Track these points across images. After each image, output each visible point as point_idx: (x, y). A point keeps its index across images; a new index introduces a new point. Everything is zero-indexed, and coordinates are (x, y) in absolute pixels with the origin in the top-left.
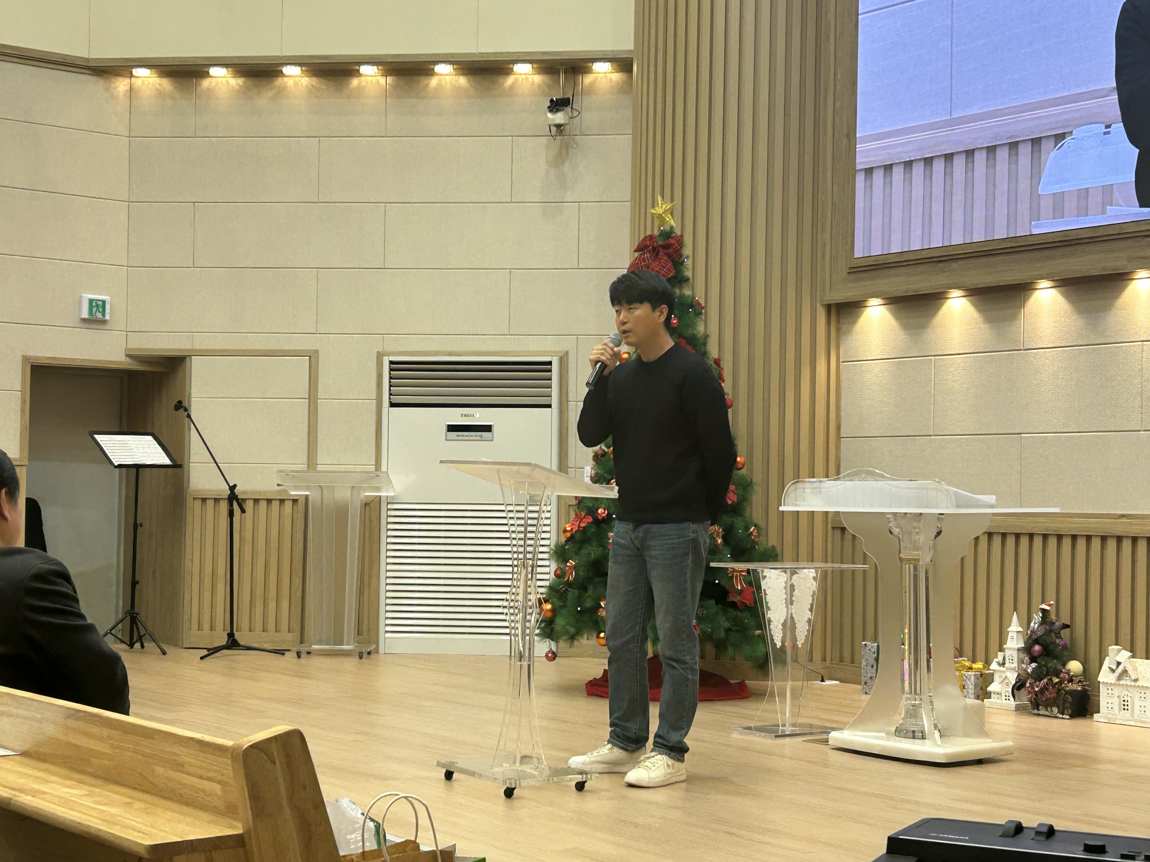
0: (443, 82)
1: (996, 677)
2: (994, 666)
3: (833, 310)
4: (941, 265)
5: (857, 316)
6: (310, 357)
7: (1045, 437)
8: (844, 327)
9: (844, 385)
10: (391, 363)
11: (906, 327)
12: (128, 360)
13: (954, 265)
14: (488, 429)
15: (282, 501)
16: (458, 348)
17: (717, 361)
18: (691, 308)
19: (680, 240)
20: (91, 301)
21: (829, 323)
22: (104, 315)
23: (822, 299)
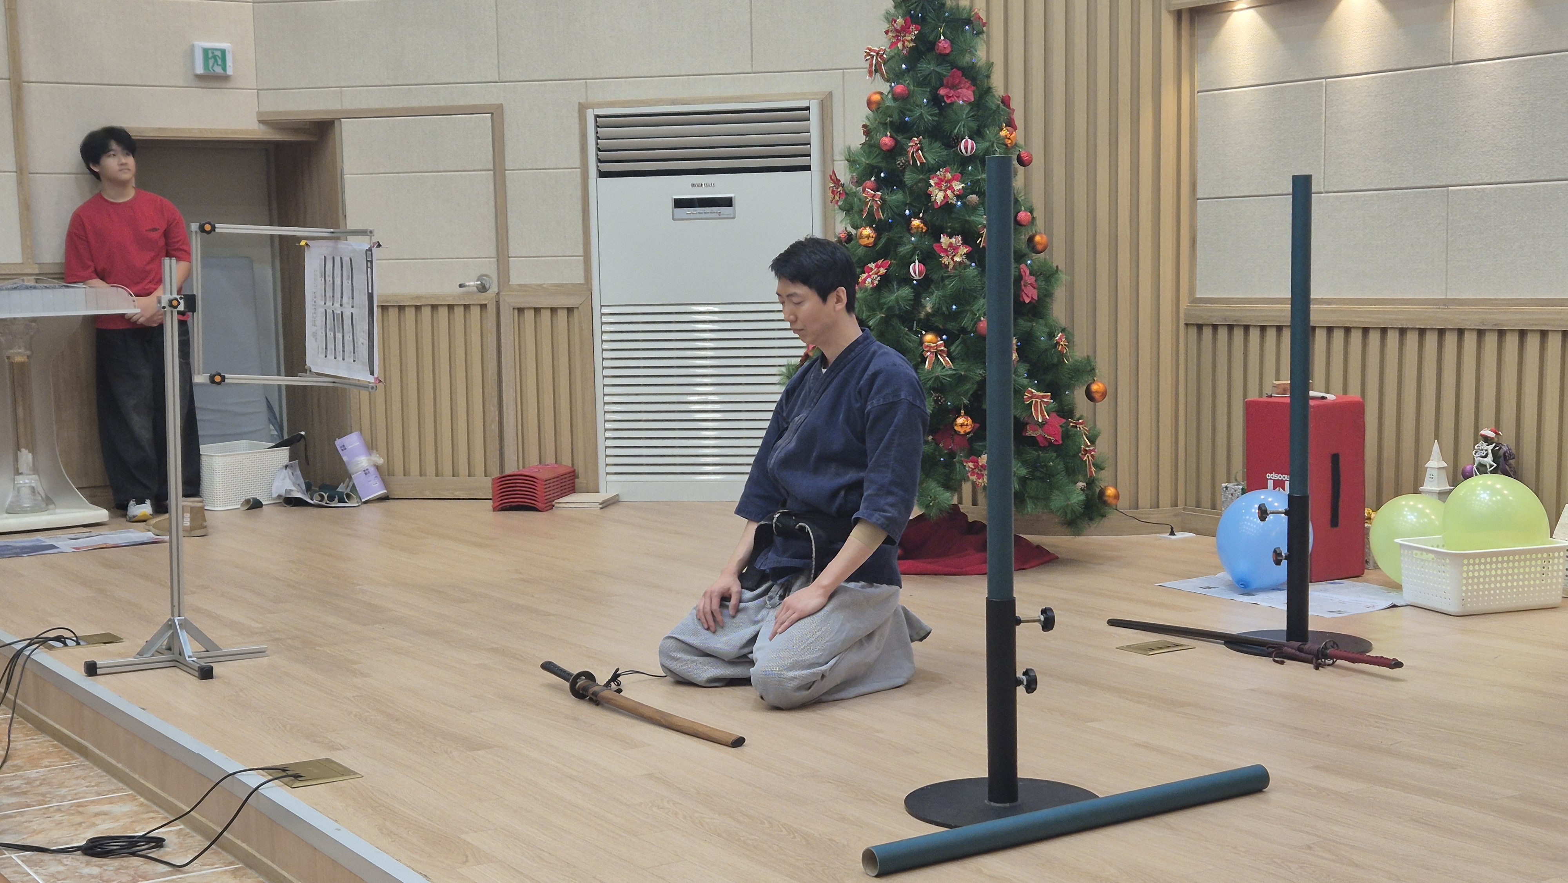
3: (1185, 17)
5: (1220, 25)
6: (492, 114)
7: (1483, 190)
8: (1199, 42)
9: (1200, 125)
10: (597, 116)
11: (1284, 40)
12: (263, 127)
14: (728, 202)
15: (467, 307)
16: (684, 94)
17: (1006, 101)
18: (967, 24)
20: (206, 51)
21: (1179, 37)
22: (224, 69)
23: (1167, 4)
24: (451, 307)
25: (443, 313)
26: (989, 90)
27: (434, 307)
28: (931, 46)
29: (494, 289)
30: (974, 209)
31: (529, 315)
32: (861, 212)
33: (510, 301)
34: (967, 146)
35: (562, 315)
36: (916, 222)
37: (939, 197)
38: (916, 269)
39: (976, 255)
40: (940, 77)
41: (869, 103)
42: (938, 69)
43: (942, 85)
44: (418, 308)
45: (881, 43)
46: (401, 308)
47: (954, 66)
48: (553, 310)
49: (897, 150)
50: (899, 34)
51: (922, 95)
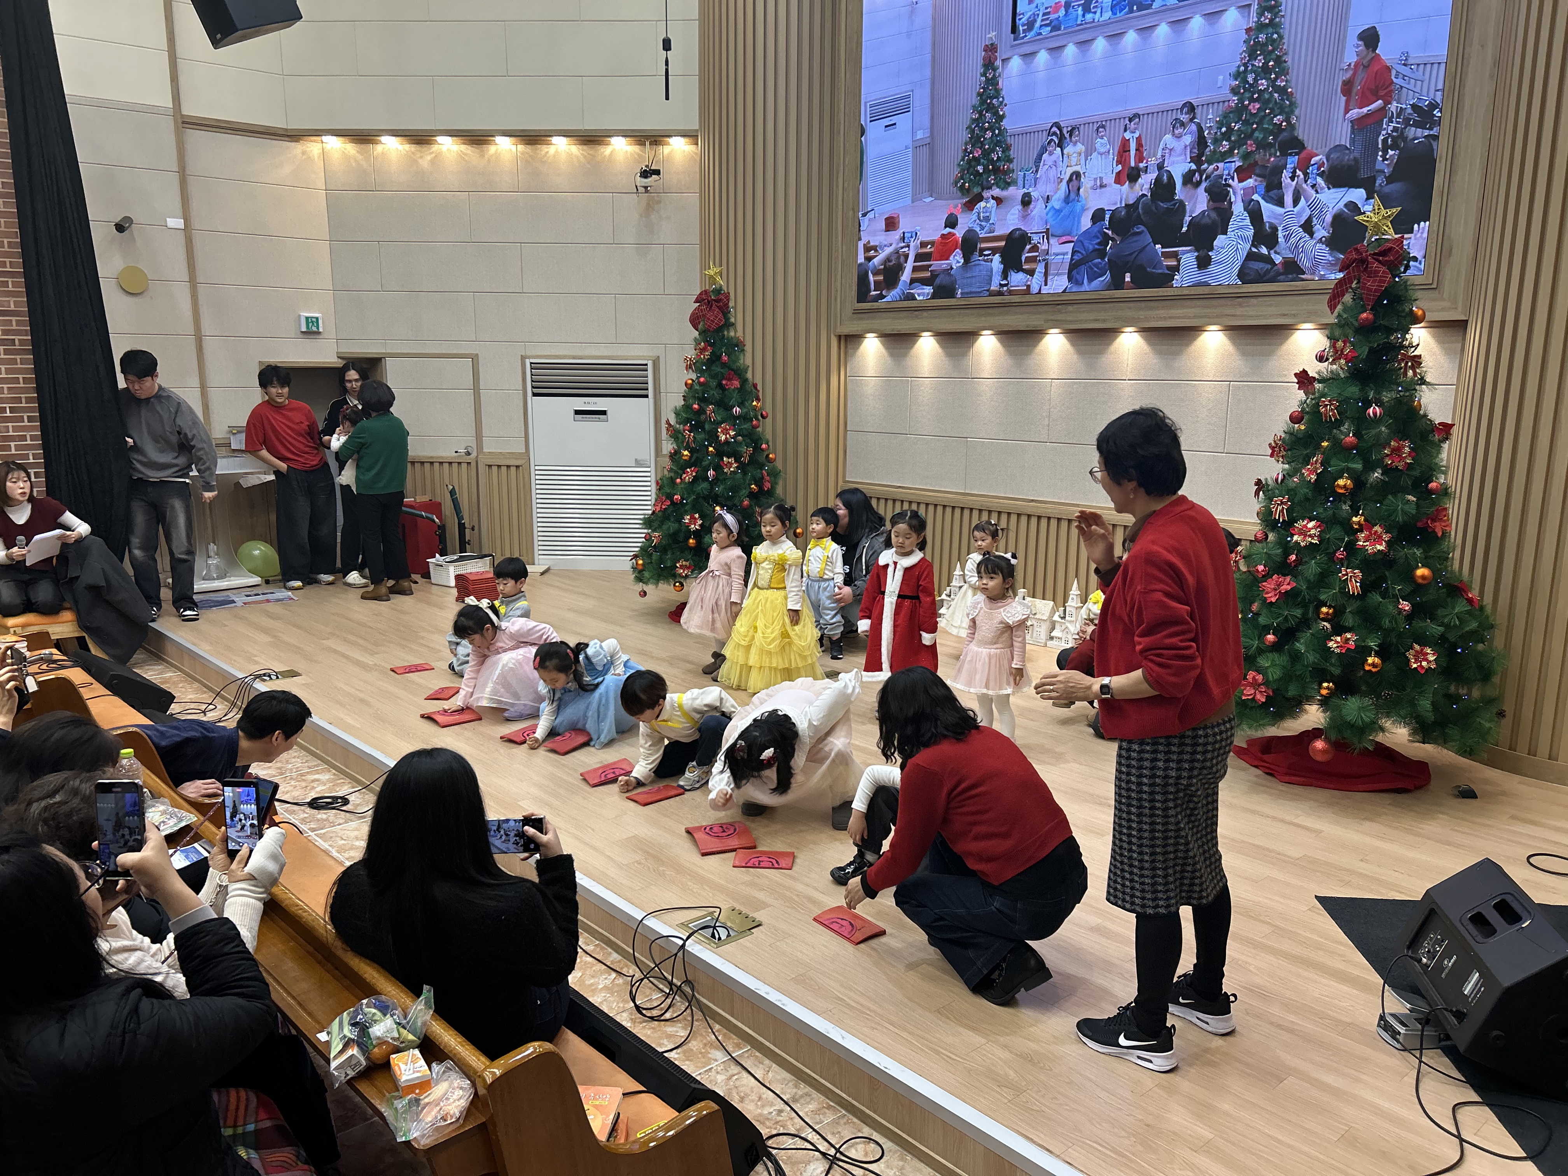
0: (559, 150)
1: (945, 603)
2: (944, 597)
3: (842, 339)
4: (917, 313)
5: (860, 344)
6: (472, 359)
7: (983, 441)
8: (850, 351)
9: (849, 393)
10: (531, 363)
11: (892, 355)
12: (340, 360)
13: (925, 314)
14: (604, 413)
15: (459, 463)
16: (580, 353)
17: (755, 386)
18: (736, 346)
19: (727, 296)
20: (307, 318)
21: (839, 348)
22: (318, 328)
23: (835, 331)
24: (450, 463)
25: (446, 466)
26: (747, 380)
27: (441, 463)
28: (718, 358)
29: (474, 455)
30: (741, 443)
31: (495, 469)
32: (683, 442)
33: (483, 461)
34: (737, 410)
35: (513, 469)
36: (711, 449)
37: (723, 438)
38: (711, 473)
39: (742, 466)
40: (723, 374)
41: (686, 384)
42: (722, 370)
43: (724, 379)
44: (432, 463)
45: (691, 353)
46: (422, 463)
47: (729, 368)
48: (508, 467)
49: (701, 411)
50: (702, 350)
51: (713, 383)
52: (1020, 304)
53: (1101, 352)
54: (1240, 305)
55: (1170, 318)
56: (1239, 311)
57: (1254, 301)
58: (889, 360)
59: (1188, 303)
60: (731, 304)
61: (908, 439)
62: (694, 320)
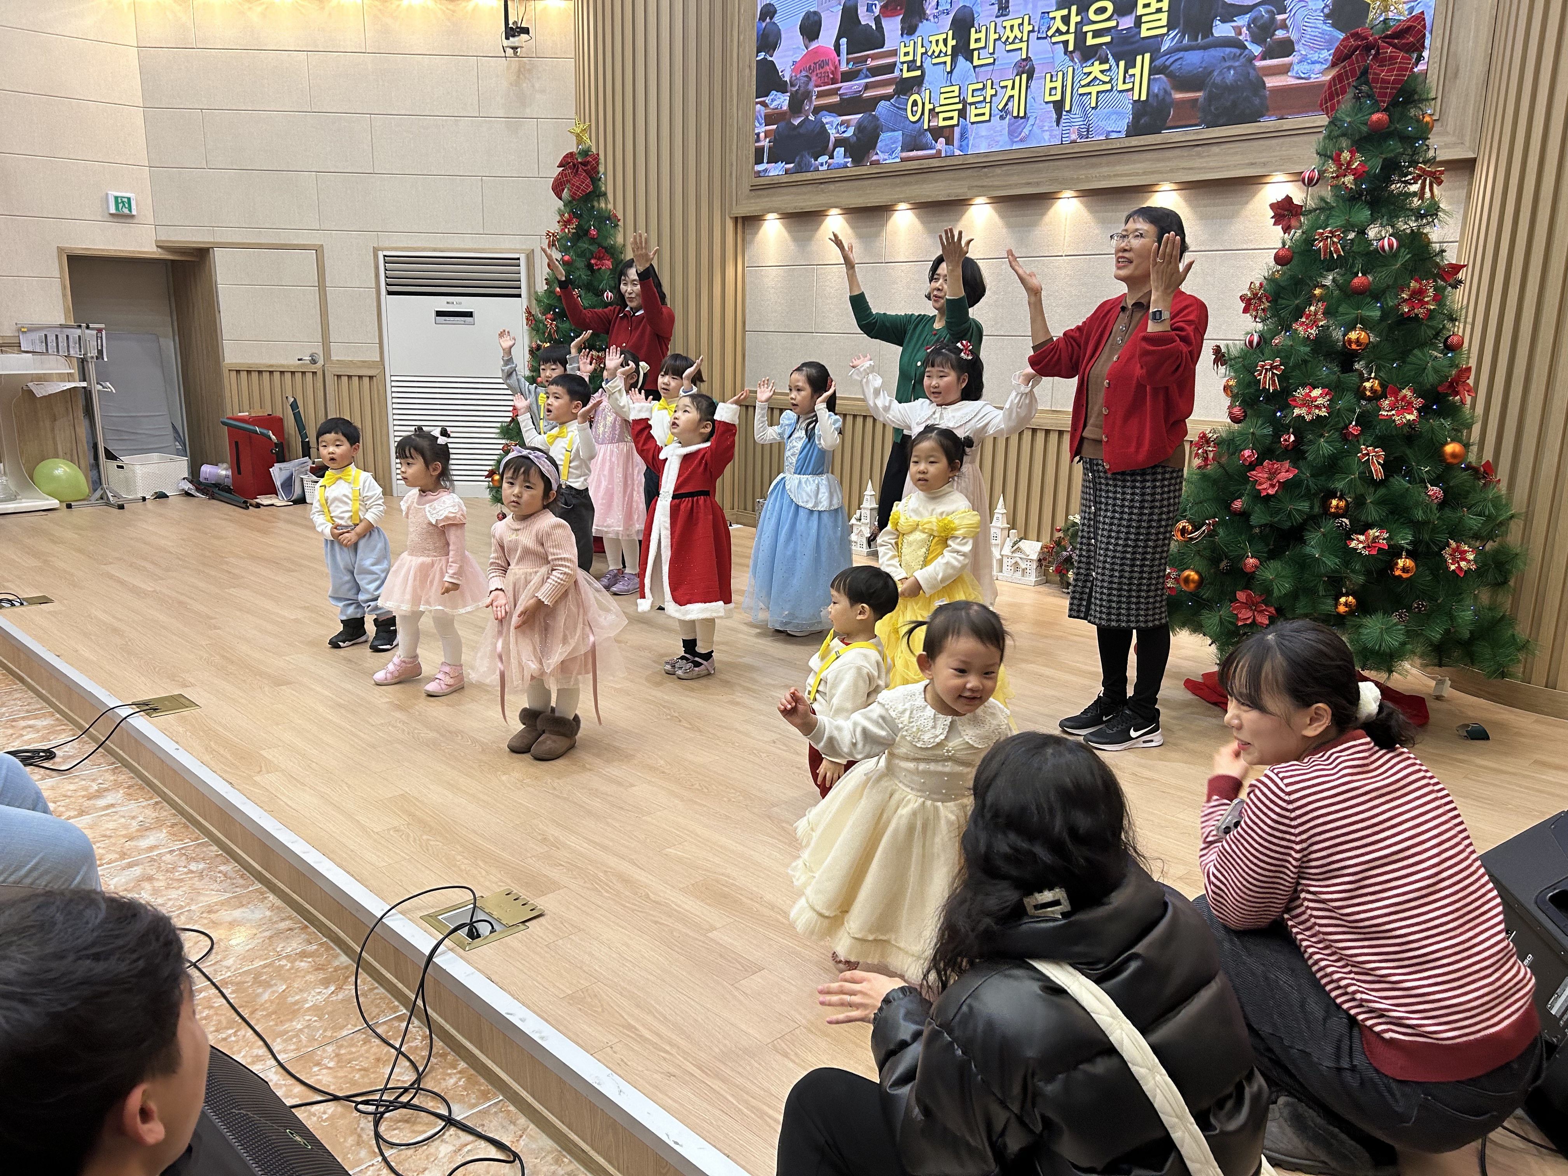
0: (413, 4)
3: (740, 221)
4: (822, 186)
5: (759, 228)
6: (316, 251)
8: (748, 237)
9: (747, 287)
10: (385, 256)
11: (795, 239)
12: (160, 250)
13: (829, 187)
14: (470, 314)
15: (303, 373)
16: (440, 245)
18: (608, 220)
19: (596, 158)
20: (116, 198)
21: (736, 233)
22: (130, 210)
23: (730, 213)
24: (293, 373)
25: (288, 376)
27: (282, 373)
28: (587, 232)
29: (321, 362)
31: (345, 380)
32: (544, 333)
33: (331, 371)
35: (366, 381)
40: (591, 252)
42: (591, 247)
43: (593, 258)
44: (271, 372)
45: (555, 228)
46: (260, 372)
47: (600, 245)
48: (360, 377)
50: (566, 223)
51: (580, 264)
52: (940, 170)
53: (1034, 224)
54: (1199, 155)
55: (1115, 176)
56: (1198, 163)
57: (1215, 149)
58: (792, 246)
59: (1136, 156)
60: (601, 169)
61: (813, 338)
62: (558, 189)
